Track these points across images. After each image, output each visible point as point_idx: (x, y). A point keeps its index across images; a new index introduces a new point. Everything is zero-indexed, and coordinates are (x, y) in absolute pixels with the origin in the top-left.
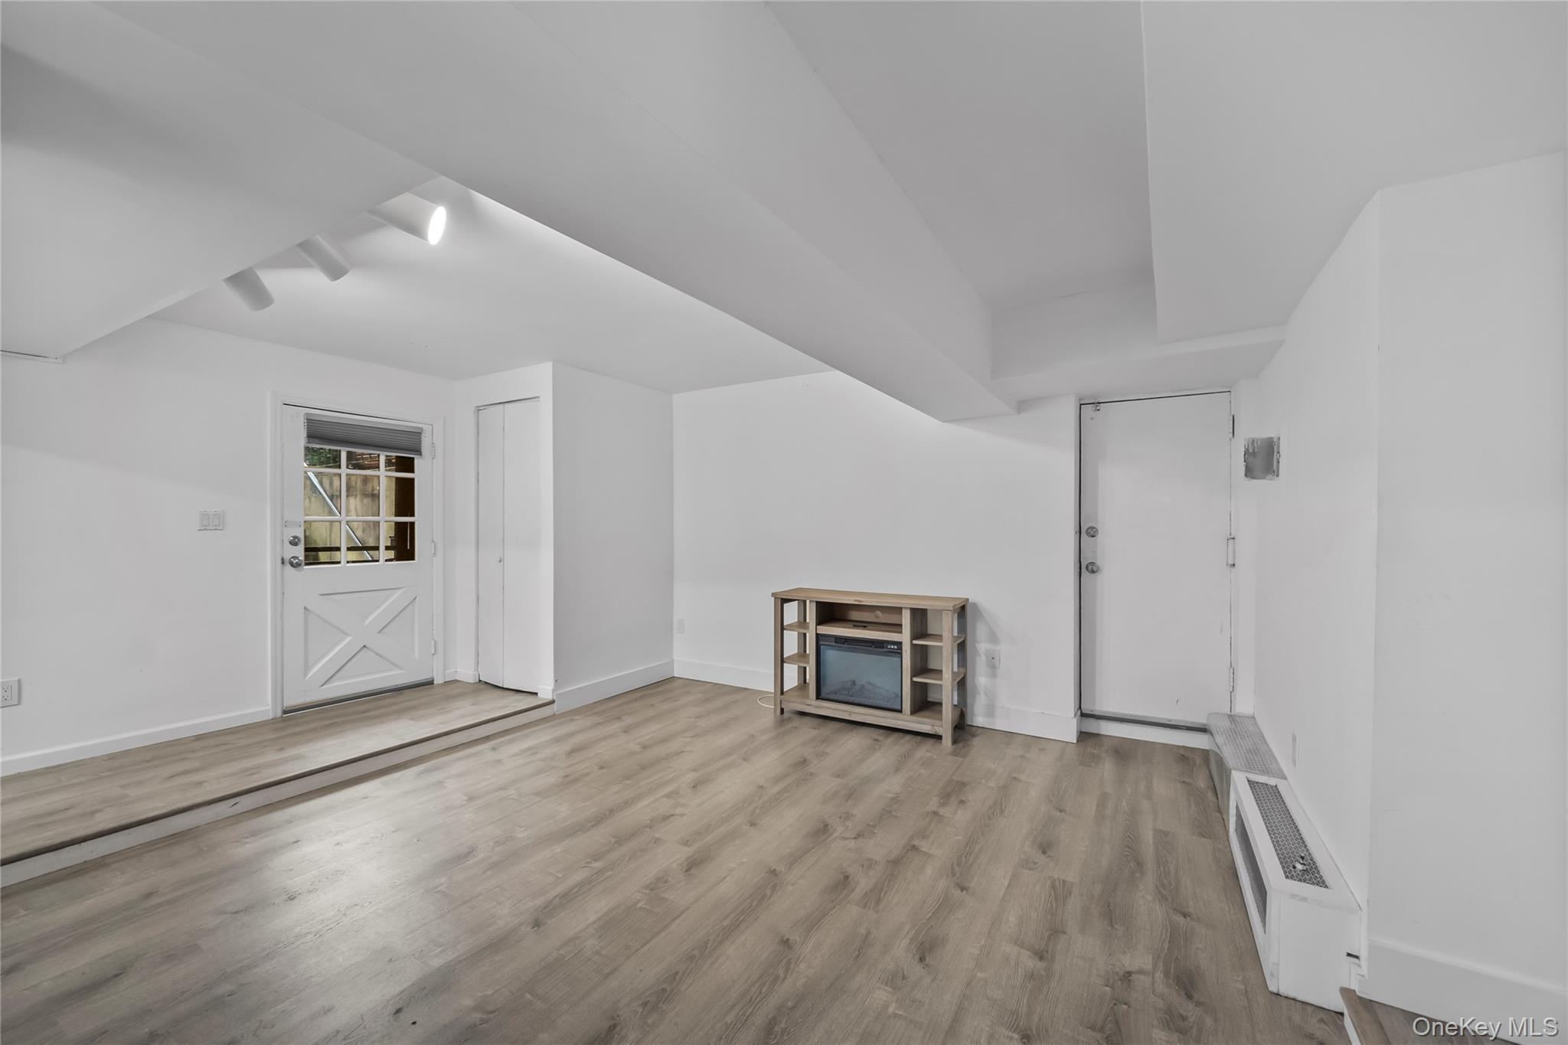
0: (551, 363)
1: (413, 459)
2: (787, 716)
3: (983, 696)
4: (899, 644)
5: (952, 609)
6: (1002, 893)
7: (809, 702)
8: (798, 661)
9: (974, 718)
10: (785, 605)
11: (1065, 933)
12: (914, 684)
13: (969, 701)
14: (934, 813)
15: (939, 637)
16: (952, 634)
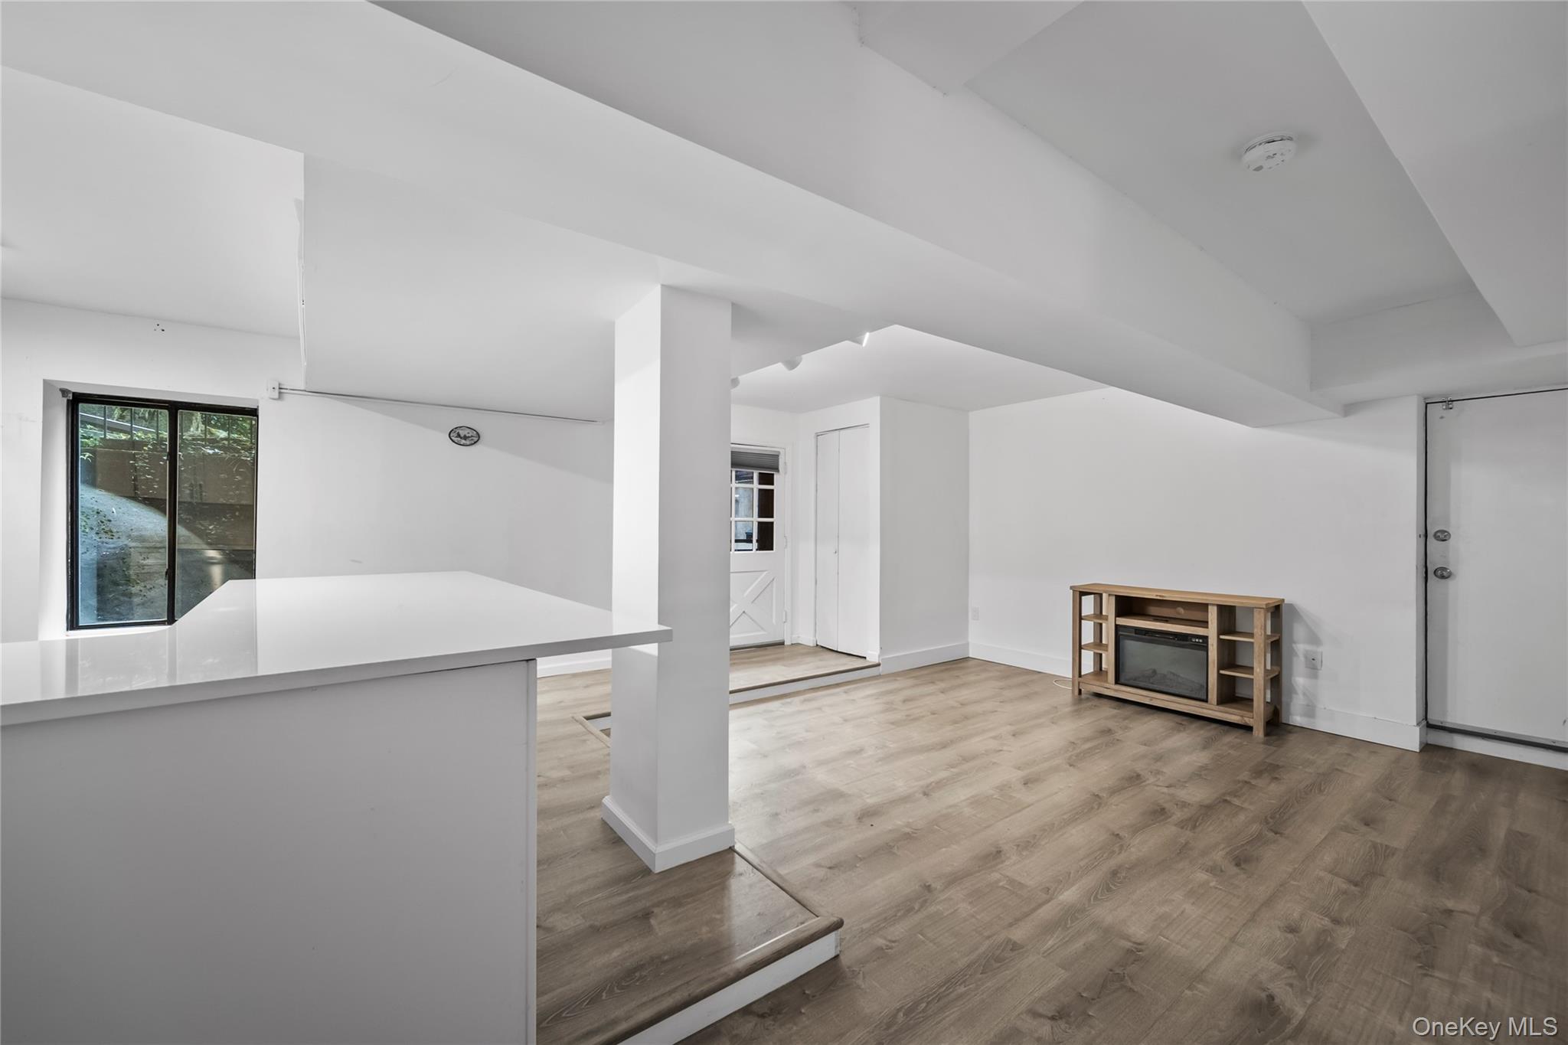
0: (879, 397)
1: (773, 474)
2: (1086, 697)
3: (1301, 696)
4: (1205, 638)
5: (1264, 607)
6: (1319, 841)
7: (1107, 685)
8: (1095, 649)
9: (1290, 717)
10: (1083, 598)
11: (1384, 876)
12: (1220, 677)
13: (1284, 699)
14: (1246, 782)
15: (1251, 635)
16: (1265, 632)
